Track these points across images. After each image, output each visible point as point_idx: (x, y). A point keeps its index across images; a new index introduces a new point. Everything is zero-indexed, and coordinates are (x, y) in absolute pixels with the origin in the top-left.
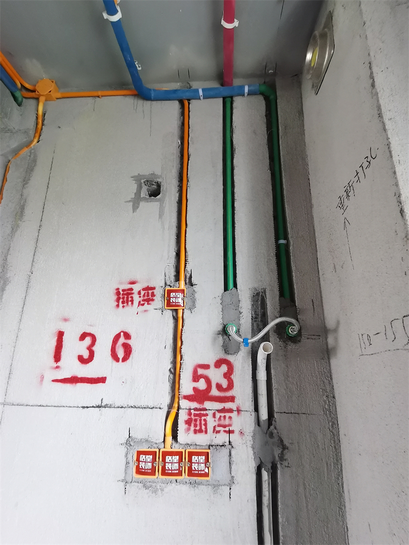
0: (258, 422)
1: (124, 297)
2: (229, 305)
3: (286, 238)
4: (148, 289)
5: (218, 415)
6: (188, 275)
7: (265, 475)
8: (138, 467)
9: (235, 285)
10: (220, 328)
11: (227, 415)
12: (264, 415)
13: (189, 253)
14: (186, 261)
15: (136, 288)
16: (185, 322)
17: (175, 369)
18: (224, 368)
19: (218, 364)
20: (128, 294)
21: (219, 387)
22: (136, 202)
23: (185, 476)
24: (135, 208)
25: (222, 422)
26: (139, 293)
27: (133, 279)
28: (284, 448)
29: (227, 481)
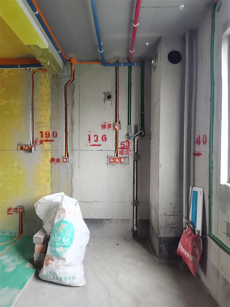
0: (134, 153)
1: (104, 127)
2: (129, 129)
3: (144, 111)
4: (109, 124)
5: (126, 152)
6: (119, 121)
7: (135, 162)
8: (110, 161)
9: (131, 124)
10: (127, 134)
11: (128, 152)
12: (136, 151)
13: (119, 115)
14: (118, 117)
15: (106, 124)
16: (119, 133)
17: (116, 143)
18: (128, 142)
19: (126, 142)
20: (105, 126)
21: (126, 146)
22: (105, 100)
23: (119, 163)
24: (104, 102)
25: (127, 153)
26: (107, 126)
27: (106, 122)
28: (139, 157)
29: (128, 163)
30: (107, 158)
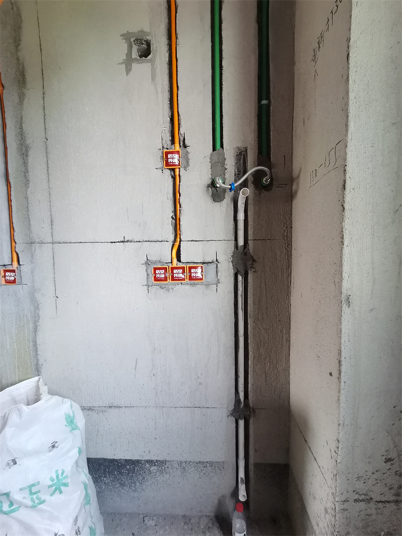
3: (268, 98)
6: (182, 138)
8: (155, 277)
9: (222, 146)
10: (210, 182)
12: (241, 242)
13: (182, 117)
14: (179, 124)
16: (182, 178)
17: (176, 215)
22: (128, 62)
23: (187, 281)
24: (128, 70)
28: (254, 261)
29: (215, 281)
30: (144, 267)
